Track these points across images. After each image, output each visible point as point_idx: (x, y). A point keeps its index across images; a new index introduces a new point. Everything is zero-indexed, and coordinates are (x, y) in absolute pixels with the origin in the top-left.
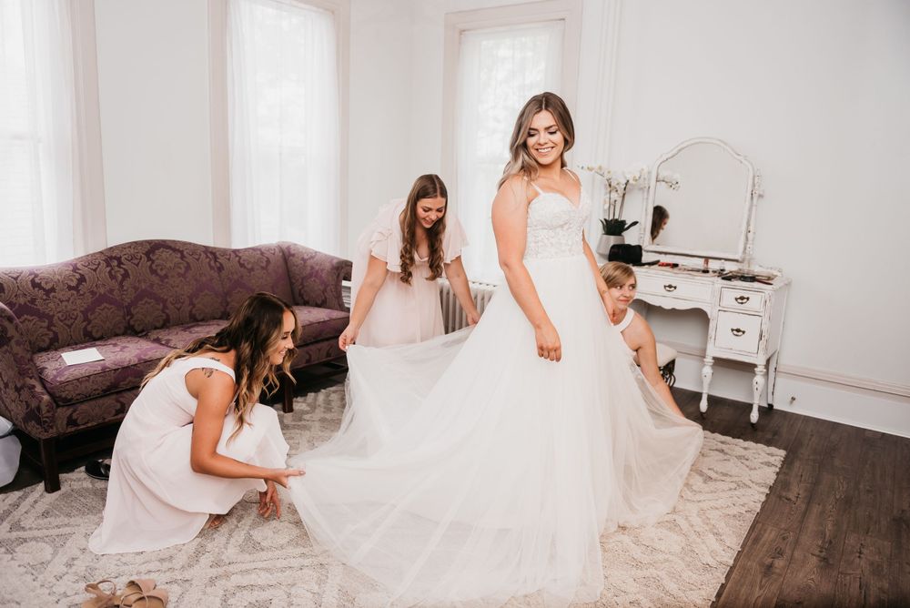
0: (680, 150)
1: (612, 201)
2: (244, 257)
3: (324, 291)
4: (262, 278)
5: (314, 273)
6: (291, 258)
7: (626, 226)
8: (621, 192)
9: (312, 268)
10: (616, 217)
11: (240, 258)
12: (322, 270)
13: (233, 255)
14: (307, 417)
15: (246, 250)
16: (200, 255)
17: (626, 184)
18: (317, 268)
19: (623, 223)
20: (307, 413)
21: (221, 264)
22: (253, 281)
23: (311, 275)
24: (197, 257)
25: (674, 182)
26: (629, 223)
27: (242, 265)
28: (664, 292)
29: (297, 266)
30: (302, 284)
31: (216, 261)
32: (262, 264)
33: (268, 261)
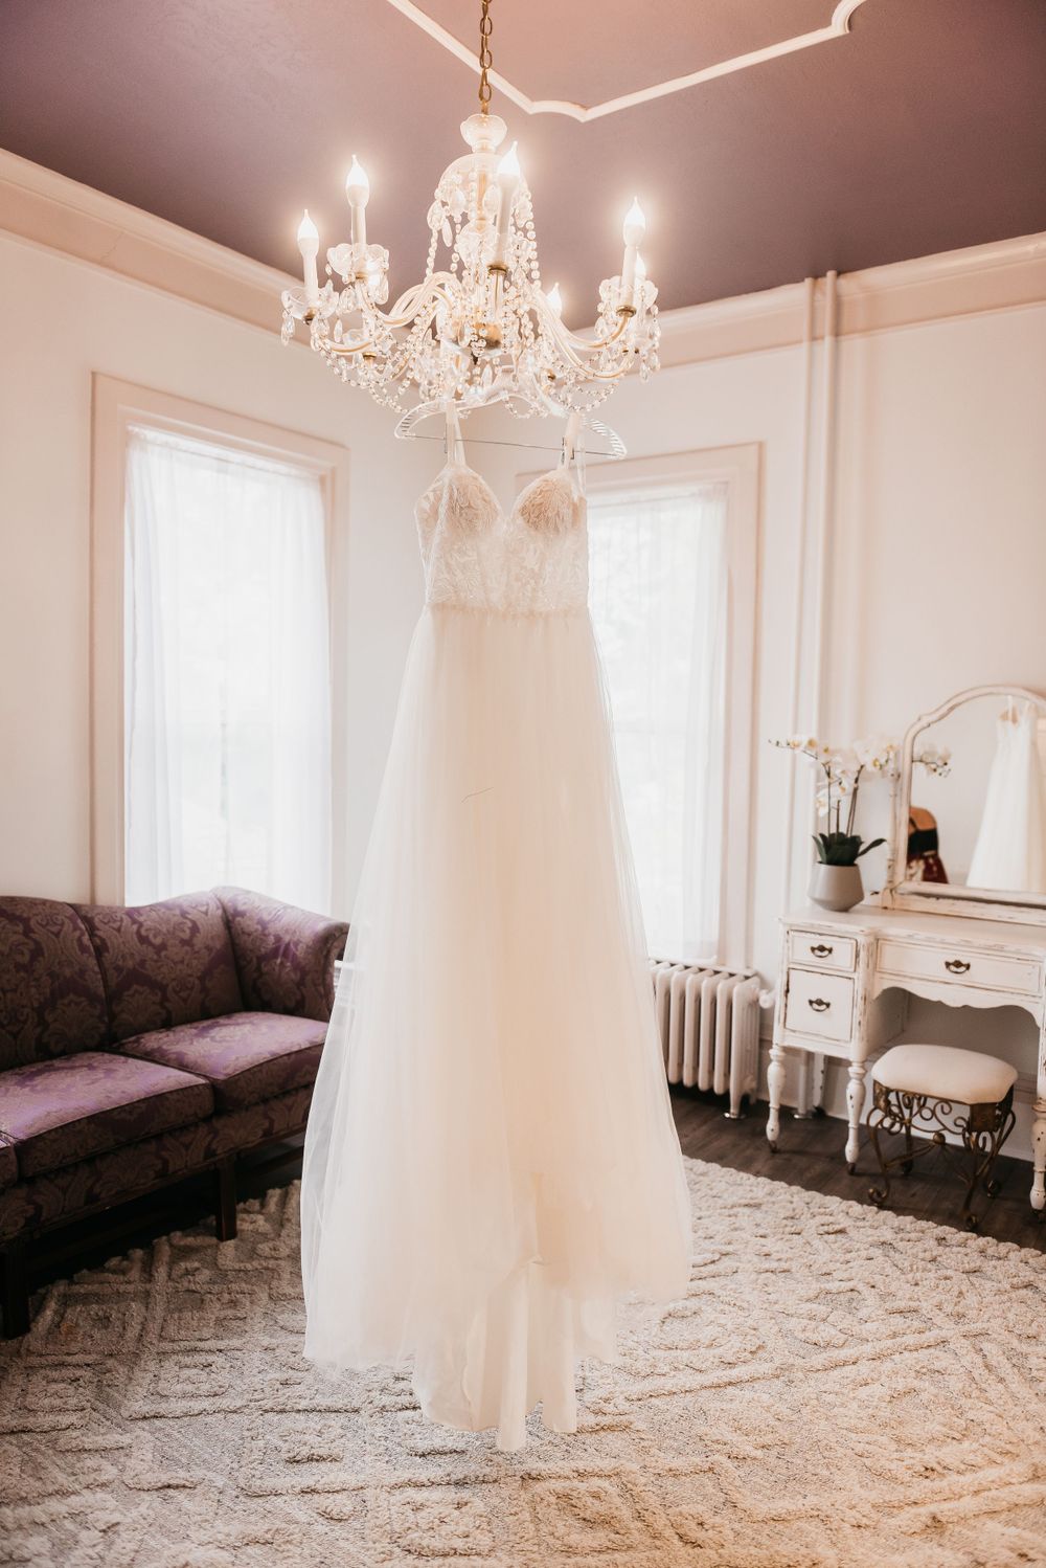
0: (952, 709)
1: (834, 801)
2: (148, 924)
3: (301, 983)
4: (182, 962)
5: (282, 949)
6: (238, 919)
7: (862, 848)
8: (848, 784)
9: (278, 939)
10: (843, 829)
11: (141, 925)
12: (296, 944)
13: (126, 920)
14: (264, 1248)
15: (152, 908)
16: (62, 924)
17: (859, 772)
18: (287, 939)
19: (855, 842)
20: (265, 1237)
21: (103, 940)
22: (164, 970)
23: (275, 952)
24: (55, 929)
25: (940, 763)
26: (867, 840)
27: (143, 940)
28: (947, 975)
29: (249, 935)
30: (259, 969)
31: (92, 935)
32: (182, 935)
33: (195, 929)
